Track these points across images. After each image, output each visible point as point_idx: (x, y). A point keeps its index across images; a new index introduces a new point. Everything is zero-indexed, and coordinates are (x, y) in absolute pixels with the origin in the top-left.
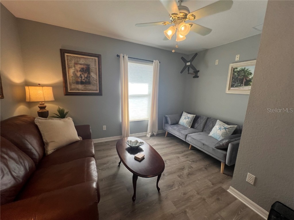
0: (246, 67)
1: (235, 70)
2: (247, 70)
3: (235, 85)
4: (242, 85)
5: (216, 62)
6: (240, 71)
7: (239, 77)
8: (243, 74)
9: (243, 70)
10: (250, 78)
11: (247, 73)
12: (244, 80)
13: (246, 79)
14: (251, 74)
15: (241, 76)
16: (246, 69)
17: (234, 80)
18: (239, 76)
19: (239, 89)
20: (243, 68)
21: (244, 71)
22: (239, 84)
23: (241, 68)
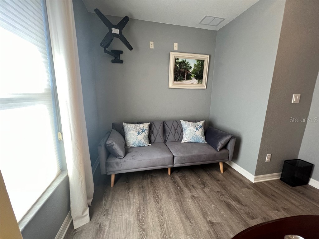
0: (186, 59)
1: (177, 61)
2: (188, 63)
3: (177, 78)
4: (184, 79)
5: (150, 45)
6: (182, 63)
7: (181, 70)
8: (185, 67)
9: (184, 62)
10: (191, 72)
11: (188, 67)
12: (186, 74)
13: (187, 73)
14: (191, 68)
15: (183, 69)
16: (186, 62)
17: (176, 72)
18: (180, 68)
19: (182, 83)
20: (184, 60)
21: (185, 64)
22: (182, 78)
23: (182, 59)
